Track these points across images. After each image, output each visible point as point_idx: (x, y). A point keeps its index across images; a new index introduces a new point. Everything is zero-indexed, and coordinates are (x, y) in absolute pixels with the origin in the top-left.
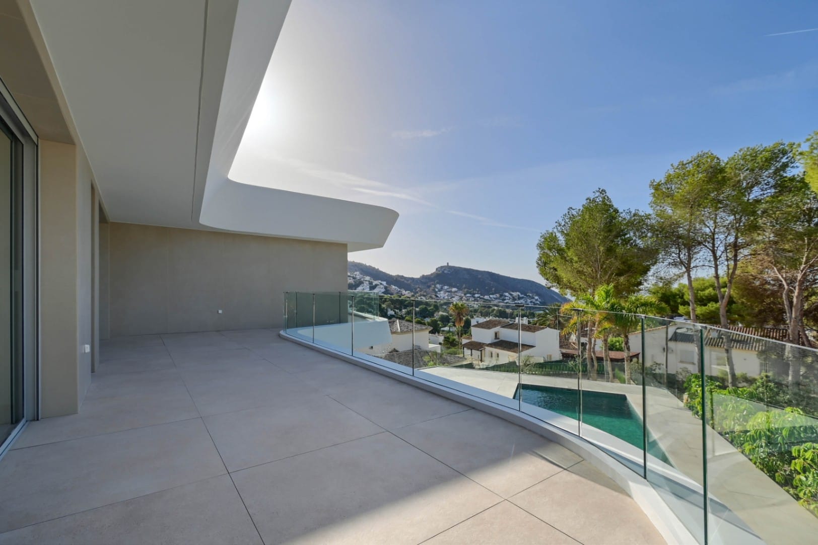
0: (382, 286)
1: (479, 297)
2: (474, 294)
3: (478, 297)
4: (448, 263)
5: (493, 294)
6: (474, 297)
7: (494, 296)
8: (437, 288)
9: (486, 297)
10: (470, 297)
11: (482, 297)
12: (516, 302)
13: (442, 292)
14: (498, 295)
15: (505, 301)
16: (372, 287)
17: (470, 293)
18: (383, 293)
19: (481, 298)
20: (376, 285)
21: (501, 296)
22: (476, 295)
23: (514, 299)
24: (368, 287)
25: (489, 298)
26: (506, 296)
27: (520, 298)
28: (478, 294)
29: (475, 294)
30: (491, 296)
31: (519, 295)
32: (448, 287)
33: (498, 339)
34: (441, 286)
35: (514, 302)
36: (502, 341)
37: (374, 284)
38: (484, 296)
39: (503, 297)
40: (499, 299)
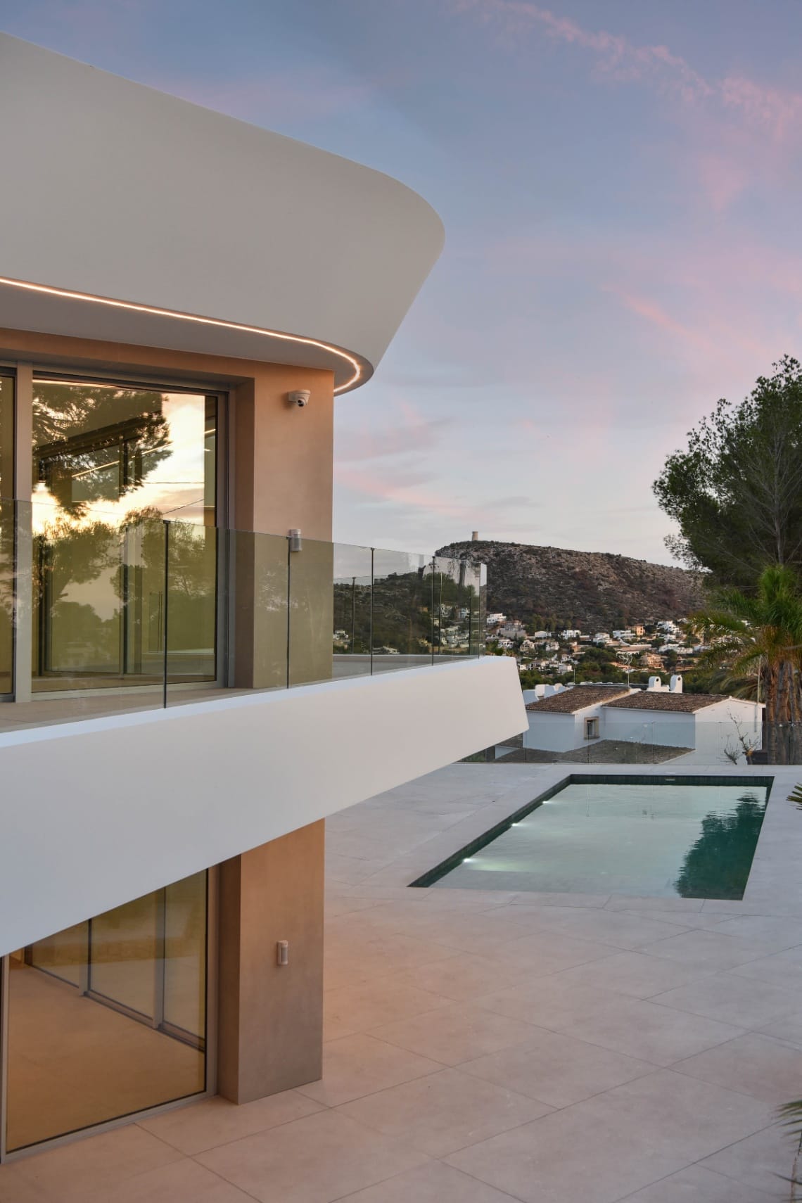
1: (577, 639)
3: (573, 639)
4: (474, 534)
5: (622, 628)
6: (560, 640)
7: (628, 634)
8: (439, 617)
9: (602, 637)
10: (548, 638)
11: (584, 637)
12: (697, 647)
14: (640, 630)
15: (663, 649)
17: (547, 627)
19: (581, 642)
21: (649, 630)
22: (570, 633)
25: (610, 643)
28: (574, 628)
29: (565, 628)
30: (617, 633)
33: (596, 737)
34: (450, 608)
35: (690, 651)
36: (604, 742)
38: (593, 635)
40: (645, 642)
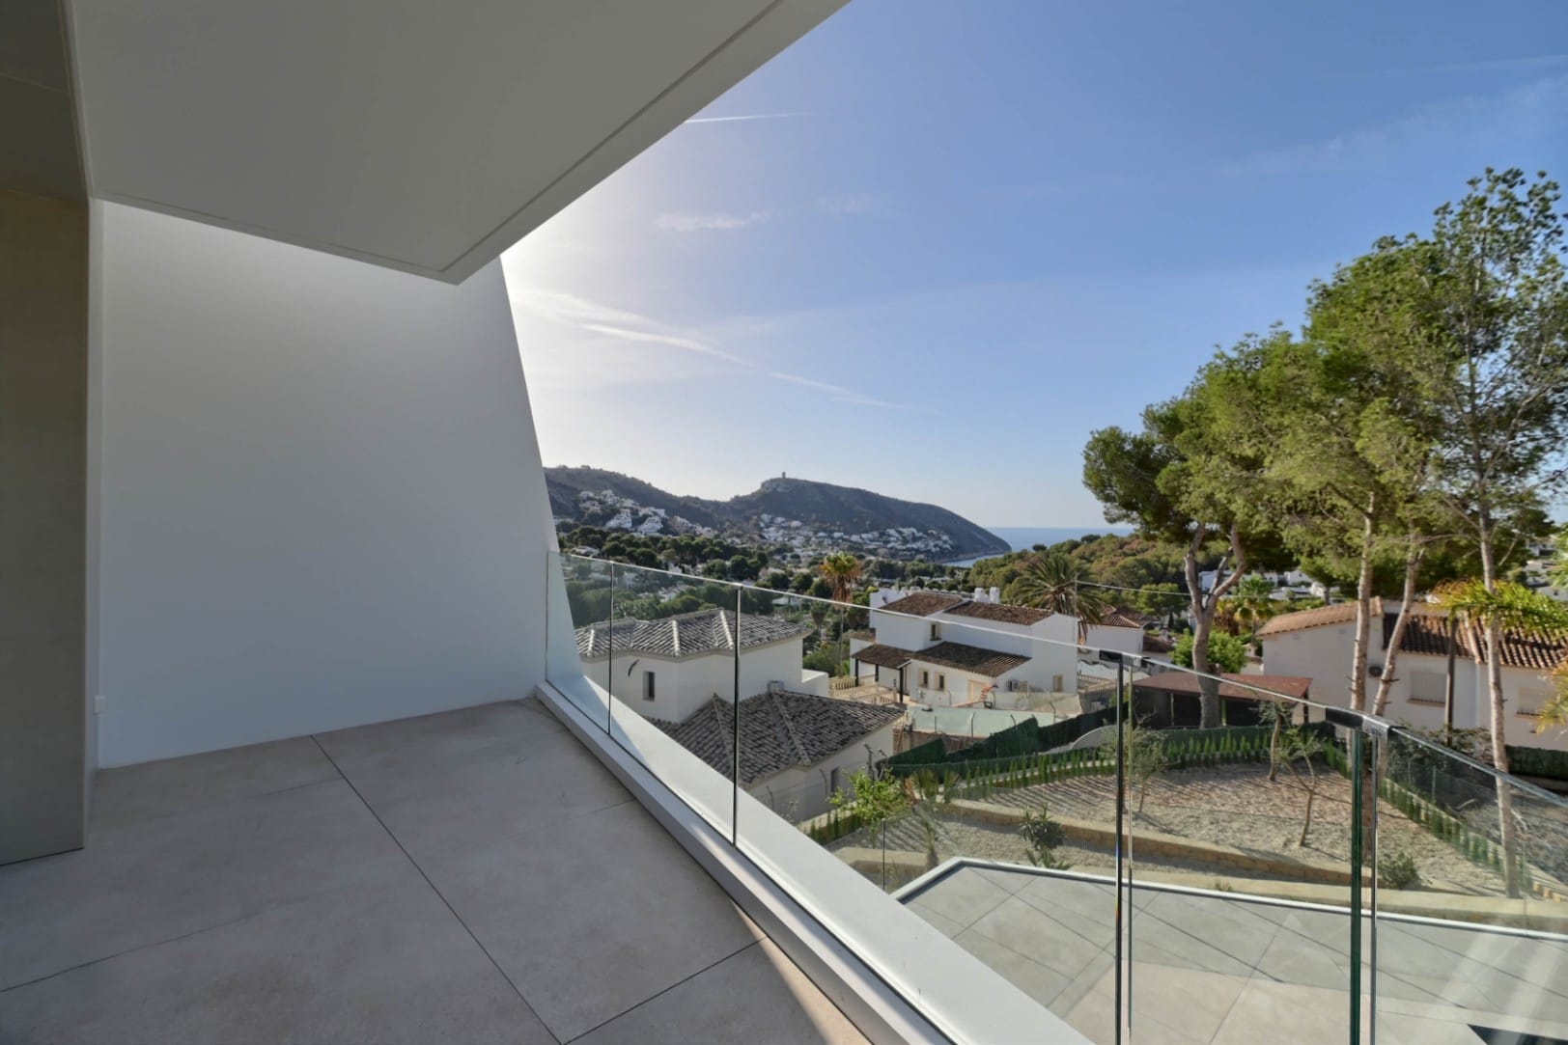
0: (656, 518)
1: (841, 538)
2: (832, 532)
3: (839, 538)
4: (784, 474)
5: (867, 532)
6: (832, 538)
7: (870, 536)
8: (763, 521)
9: (855, 538)
10: (825, 537)
11: (846, 537)
12: (909, 546)
13: (771, 529)
14: (876, 534)
15: (890, 545)
16: (638, 521)
17: (825, 531)
18: (659, 531)
19: (844, 540)
20: (645, 517)
21: (882, 534)
22: (837, 535)
23: (905, 541)
24: (630, 520)
25: (860, 540)
26: (890, 536)
27: (915, 539)
28: (839, 531)
29: (835, 531)
30: (863, 535)
31: (913, 534)
32: (783, 519)
34: (770, 516)
35: (904, 547)
37: (641, 514)
38: (851, 536)
39: (884, 538)
40: (878, 541)
